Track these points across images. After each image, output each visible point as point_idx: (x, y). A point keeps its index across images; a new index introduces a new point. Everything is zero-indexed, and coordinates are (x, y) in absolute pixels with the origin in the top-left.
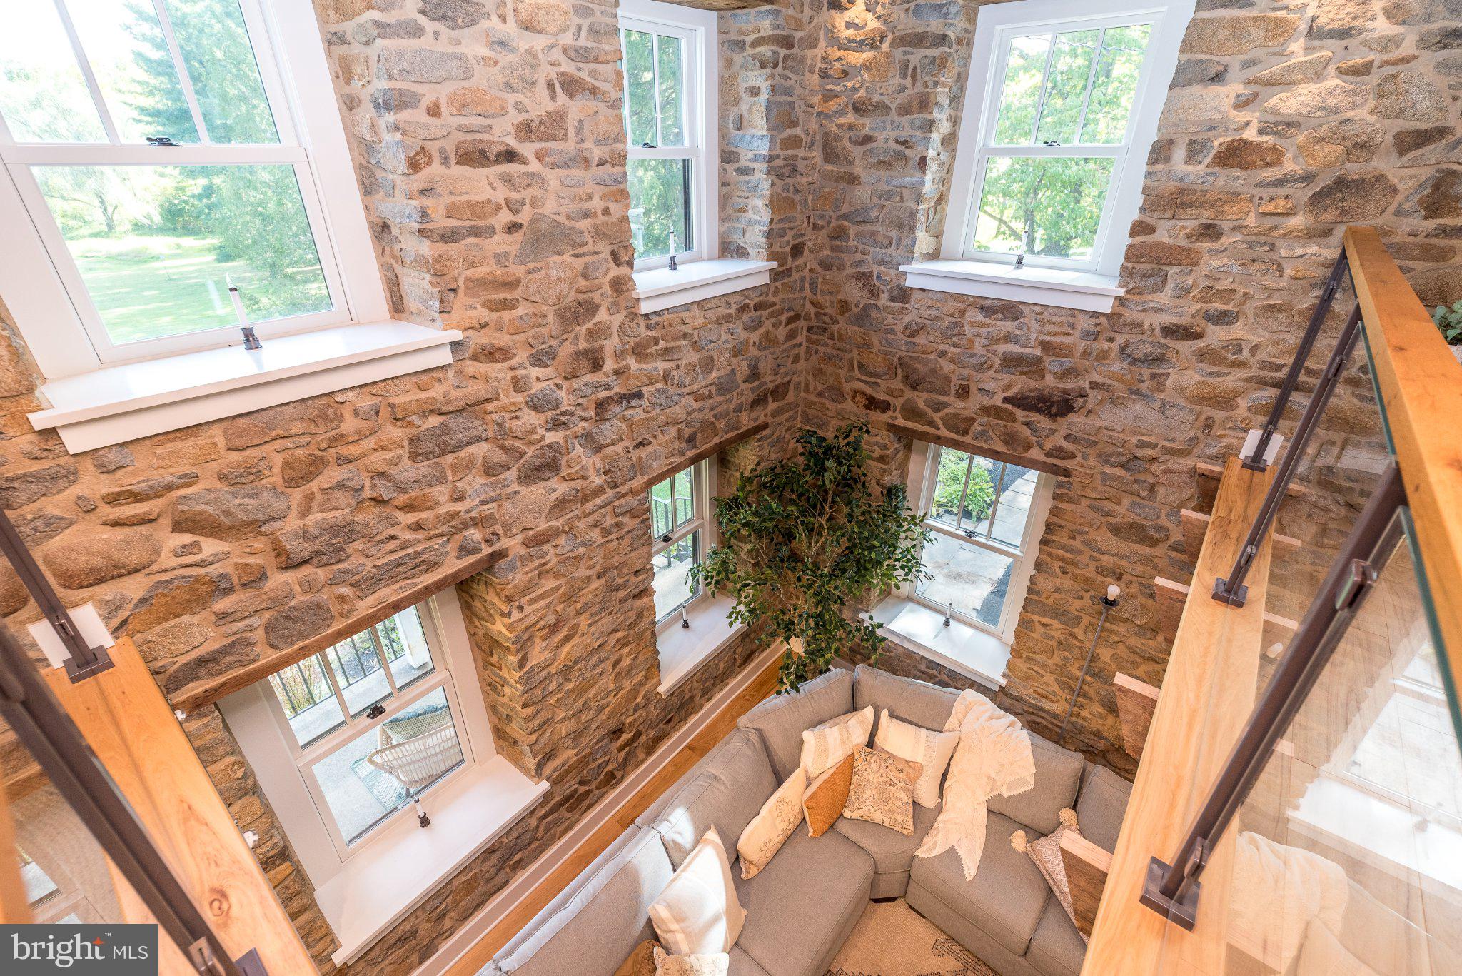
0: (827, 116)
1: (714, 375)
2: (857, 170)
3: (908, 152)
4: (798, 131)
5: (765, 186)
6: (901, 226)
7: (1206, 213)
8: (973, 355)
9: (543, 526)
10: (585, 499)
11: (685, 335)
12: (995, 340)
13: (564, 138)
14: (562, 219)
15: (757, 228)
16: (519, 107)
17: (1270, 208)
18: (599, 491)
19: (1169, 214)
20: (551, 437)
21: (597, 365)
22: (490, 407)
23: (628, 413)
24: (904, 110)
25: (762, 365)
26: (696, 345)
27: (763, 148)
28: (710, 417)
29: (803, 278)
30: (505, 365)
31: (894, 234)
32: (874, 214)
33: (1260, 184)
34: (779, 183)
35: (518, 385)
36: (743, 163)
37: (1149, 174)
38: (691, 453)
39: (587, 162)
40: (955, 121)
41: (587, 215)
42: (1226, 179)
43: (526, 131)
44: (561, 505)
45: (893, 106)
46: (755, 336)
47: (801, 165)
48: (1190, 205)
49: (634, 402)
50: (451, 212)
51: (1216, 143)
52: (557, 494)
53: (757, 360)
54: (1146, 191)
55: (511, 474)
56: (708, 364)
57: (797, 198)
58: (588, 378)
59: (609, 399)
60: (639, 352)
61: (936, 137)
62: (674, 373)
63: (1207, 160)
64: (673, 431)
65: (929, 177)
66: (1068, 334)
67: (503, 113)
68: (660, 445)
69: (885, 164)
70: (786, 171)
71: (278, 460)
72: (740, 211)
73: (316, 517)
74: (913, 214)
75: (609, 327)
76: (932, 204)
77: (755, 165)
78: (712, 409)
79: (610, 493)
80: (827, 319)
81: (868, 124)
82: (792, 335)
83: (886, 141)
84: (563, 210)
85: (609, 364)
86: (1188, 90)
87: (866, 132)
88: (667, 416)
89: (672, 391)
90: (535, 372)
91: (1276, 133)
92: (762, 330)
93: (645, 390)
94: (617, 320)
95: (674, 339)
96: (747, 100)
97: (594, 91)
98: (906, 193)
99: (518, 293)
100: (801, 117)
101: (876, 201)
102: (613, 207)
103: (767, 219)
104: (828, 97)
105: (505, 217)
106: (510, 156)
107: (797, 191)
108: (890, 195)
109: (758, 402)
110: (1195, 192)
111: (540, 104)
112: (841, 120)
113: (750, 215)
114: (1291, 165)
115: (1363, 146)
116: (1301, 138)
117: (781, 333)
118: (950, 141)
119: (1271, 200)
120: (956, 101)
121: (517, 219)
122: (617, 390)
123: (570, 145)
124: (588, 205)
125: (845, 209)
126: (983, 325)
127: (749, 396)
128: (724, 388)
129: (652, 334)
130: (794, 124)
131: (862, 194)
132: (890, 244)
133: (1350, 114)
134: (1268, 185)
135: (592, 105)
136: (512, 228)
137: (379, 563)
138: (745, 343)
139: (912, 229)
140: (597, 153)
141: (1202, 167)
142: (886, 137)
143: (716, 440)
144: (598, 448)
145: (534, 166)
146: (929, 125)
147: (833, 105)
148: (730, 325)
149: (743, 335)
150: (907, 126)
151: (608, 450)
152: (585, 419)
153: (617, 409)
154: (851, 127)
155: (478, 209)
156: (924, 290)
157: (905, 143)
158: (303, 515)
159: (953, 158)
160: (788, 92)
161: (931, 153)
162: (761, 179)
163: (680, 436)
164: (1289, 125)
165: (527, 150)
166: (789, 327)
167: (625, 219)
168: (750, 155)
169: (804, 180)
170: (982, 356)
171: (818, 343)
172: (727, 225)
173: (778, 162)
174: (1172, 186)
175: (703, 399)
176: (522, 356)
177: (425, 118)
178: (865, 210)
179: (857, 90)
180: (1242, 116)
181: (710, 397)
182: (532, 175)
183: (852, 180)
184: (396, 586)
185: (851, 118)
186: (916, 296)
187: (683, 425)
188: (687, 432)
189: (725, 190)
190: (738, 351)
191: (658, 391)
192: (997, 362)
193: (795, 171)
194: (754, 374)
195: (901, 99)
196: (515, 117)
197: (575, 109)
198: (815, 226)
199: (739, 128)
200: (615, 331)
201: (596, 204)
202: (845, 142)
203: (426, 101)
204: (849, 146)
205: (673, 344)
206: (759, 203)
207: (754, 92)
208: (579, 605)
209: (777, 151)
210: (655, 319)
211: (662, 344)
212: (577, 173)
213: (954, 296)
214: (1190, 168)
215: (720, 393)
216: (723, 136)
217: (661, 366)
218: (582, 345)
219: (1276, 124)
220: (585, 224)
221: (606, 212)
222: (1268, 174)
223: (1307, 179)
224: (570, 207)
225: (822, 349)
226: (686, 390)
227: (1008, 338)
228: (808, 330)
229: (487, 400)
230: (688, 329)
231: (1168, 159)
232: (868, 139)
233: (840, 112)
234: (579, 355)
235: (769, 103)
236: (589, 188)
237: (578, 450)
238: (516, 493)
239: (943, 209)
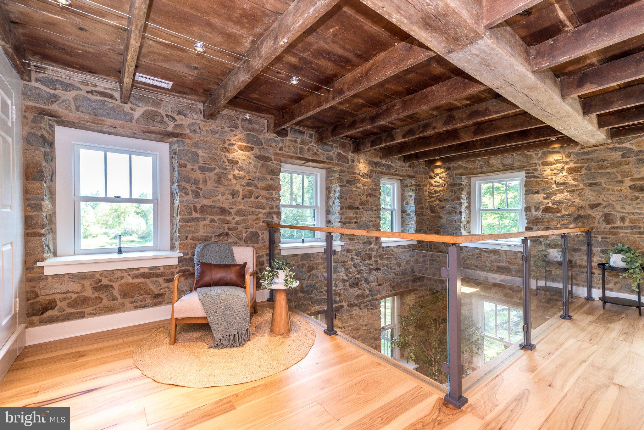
0: (431, 202)
1: (401, 268)
2: (441, 215)
3: (456, 210)
4: (423, 205)
5: (415, 218)
6: (456, 229)
7: (546, 224)
8: (486, 267)
9: (353, 302)
10: (364, 297)
11: (393, 255)
12: (492, 262)
13: (368, 205)
14: (366, 222)
15: (412, 229)
16: (360, 199)
17: (563, 222)
18: (368, 296)
19: (535, 225)
20: (357, 276)
21: (370, 259)
22: (346, 263)
23: (377, 274)
24: (453, 200)
25: (415, 269)
26: (396, 259)
27: (413, 209)
28: (399, 281)
29: (427, 244)
30: (350, 254)
31: (455, 231)
32: (448, 226)
33: (558, 217)
34: (418, 218)
35: (352, 259)
36: (408, 212)
37: (526, 215)
38: (393, 292)
39: (372, 210)
40: (469, 203)
41: (371, 221)
42: (549, 216)
43: (361, 203)
44: (358, 296)
45: (450, 199)
46: (413, 259)
47: (424, 214)
48: (540, 222)
49: (379, 271)
50: (346, 218)
51: (542, 207)
52: (357, 293)
53: (414, 267)
54: (526, 219)
55: (348, 283)
56: (399, 265)
57: (424, 222)
58: (368, 261)
59: (372, 269)
60: (381, 257)
61: (463, 207)
62: (390, 265)
63: (541, 211)
64: (388, 283)
65: (463, 216)
66: (516, 259)
67: (357, 200)
68: (385, 286)
69: (449, 213)
70: (420, 215)
71: (307, 265)
72: (407, 225)
73: (309, 281)
74: (460, 226)
75: (374, 249)
76: (466, 223)
77: (411, 213)
78: (400, 279)
79: (371, 298)
80: (436, 256)
81: (443, 204)
82: (424, 261)
83: (449, 207)
84: (367, 220)
85: (373, 259)
86: (530, 195)
87: (443, 205)
88: (387, 277)
89: (389, 270)
90: (356, 257)
91: (557, 205)
92: (415, 258)
93: (381, 268)
94: (376, 247)
95: (390, 255)
96: (409, 198)
97: (375, 196)
98: (457, 221)
99: (355, 237)
100: (424, 202)
101: (448, 223)
102: (377, 220)
103: (415, 227)
104: (431, 197)
105: (355, 220)
106: (358, 208)
107: (424, 220)
108: (452, 221)
109: (414, 281)
110: (540, 219)
111: (364, 198)
112: (435, 203)
113: (410, 225)
114: (564, 212)
115: (581, 207)
116: (564, 206)
117: (421, 260)
118: (468, 208)
119: (562, 220)
120: (468, 199)
121: (357, 221)
122: (374, 266)
123: (369, 207)
124: (372, 219)
125: (439, 225)
126: (488, 257)
127: (411, 278)
128: (404, 273)
129: (384, 253)
130: (422, 203)
131: (443, 221)
132: (454, 234)
133: (574, 200)
134: (560, 217)
135: (375, 198)
136: (356, 222)
137: (318, 298)
138: (410, 261)
139: (460, 230)
140: (374, 208)
141: (540, 213)
142: (448, 206)
143: (401, 290)
144: (368, 283)
145: (362, 210)
146: (461, 204)
147: (432, 199)
148: (405, 254)
149: (409, 258)
150: (454, 204)
151: (371, 284)
152: (366, 273)
153: (374, 272)
154: (438, 204)
155: (351, 218)
156: (466, 247)
157: (454, 208)
158: (308, 280)
159: (470, 212)
160: (420, 196)
161: (462, 210)
162: (413, 217)
163: (390, 285)
164: (560, 203)
165: (361, 207)
166: (423, 258)
167: (379, 223)
168: (410, 211)
169: (426, 217)
170: (489, 267)
171: (433, 264)
172: (403, 228)
173: (418, 213)
174: (533, 218)
175: (397, 275)
176: (354, 253)
177: (344, 201)
178: (444, 225)
179: (439, 196)
180: (547, 201)
181: (400, 275)
182: (362, 212)
183: (440, 217)
184: (320, 306)
185: (438, 202)
186: (464, 249)
187: (391, 282)
188: (393, 284)
189: (403, 219)
190: (408, 262)
191: (385, 269)
192: (495, 268)
193: (422, 215)
194: (413, 271)
195: (452, 198)
196: (359, 201)
197: (371, 200)
198: (430, 230)
199: (407, 204)
200: (375, 250)
201: (374, 219)
202: (437, 208)
203: (345, 197)
204: (438, 209)
205: (389, 257)
206: (413, 223)
207: (411, 196)
208: (359, 334)
209: (417, 210)
210: (385, 249)
211: (387, 256)
212: (370, 212)
213: (476, 248)
214: (537, 213)
215: (402, 275)
216: (402, 206)
217: (386, 262)
218: (367, 252)
219: (556, 203)
220: (370, 223)
221: (375, 221)
222: (559, 214)
223: (570, 215)
224: (368, 219)
225: (435, 266)
226: (393, 271)
227: (496, 261)
228: (430, 260)
229: (346, 262)
230: (393, 253)
231: (530, 211)
232: (443, 207)
233: (435, 201)
234: (367, 255)
235: (415, 199)
236: (372, 215)
237: (363, 282)
238: (348, 289)
239: (469, 225)
